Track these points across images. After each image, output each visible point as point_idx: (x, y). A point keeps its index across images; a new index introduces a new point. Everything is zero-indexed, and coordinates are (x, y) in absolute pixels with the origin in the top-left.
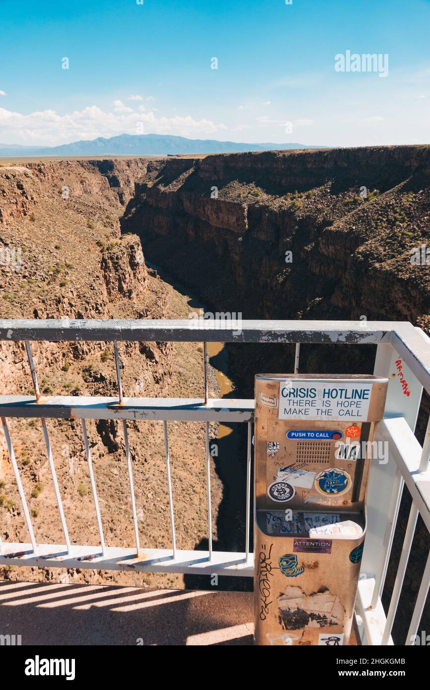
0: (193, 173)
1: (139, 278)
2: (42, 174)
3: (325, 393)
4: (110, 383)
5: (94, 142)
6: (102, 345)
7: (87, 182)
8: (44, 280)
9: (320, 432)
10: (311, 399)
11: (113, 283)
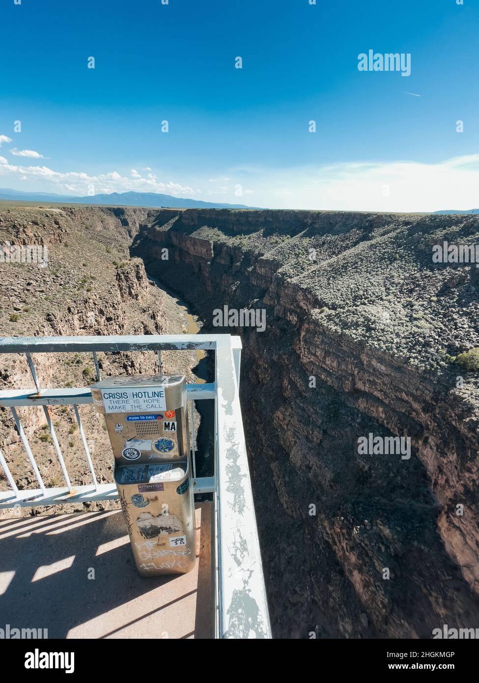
0: (178, 220)
1: (143, 286)
2: (73, 215)
3: (133, 395)
4: (124, 355)
5: (111, 195)
6: (118, 330)
7: (106, 222)
8: (75, 287)
9: (148, 416)
10: (125, 400)
11: (125, 289)
